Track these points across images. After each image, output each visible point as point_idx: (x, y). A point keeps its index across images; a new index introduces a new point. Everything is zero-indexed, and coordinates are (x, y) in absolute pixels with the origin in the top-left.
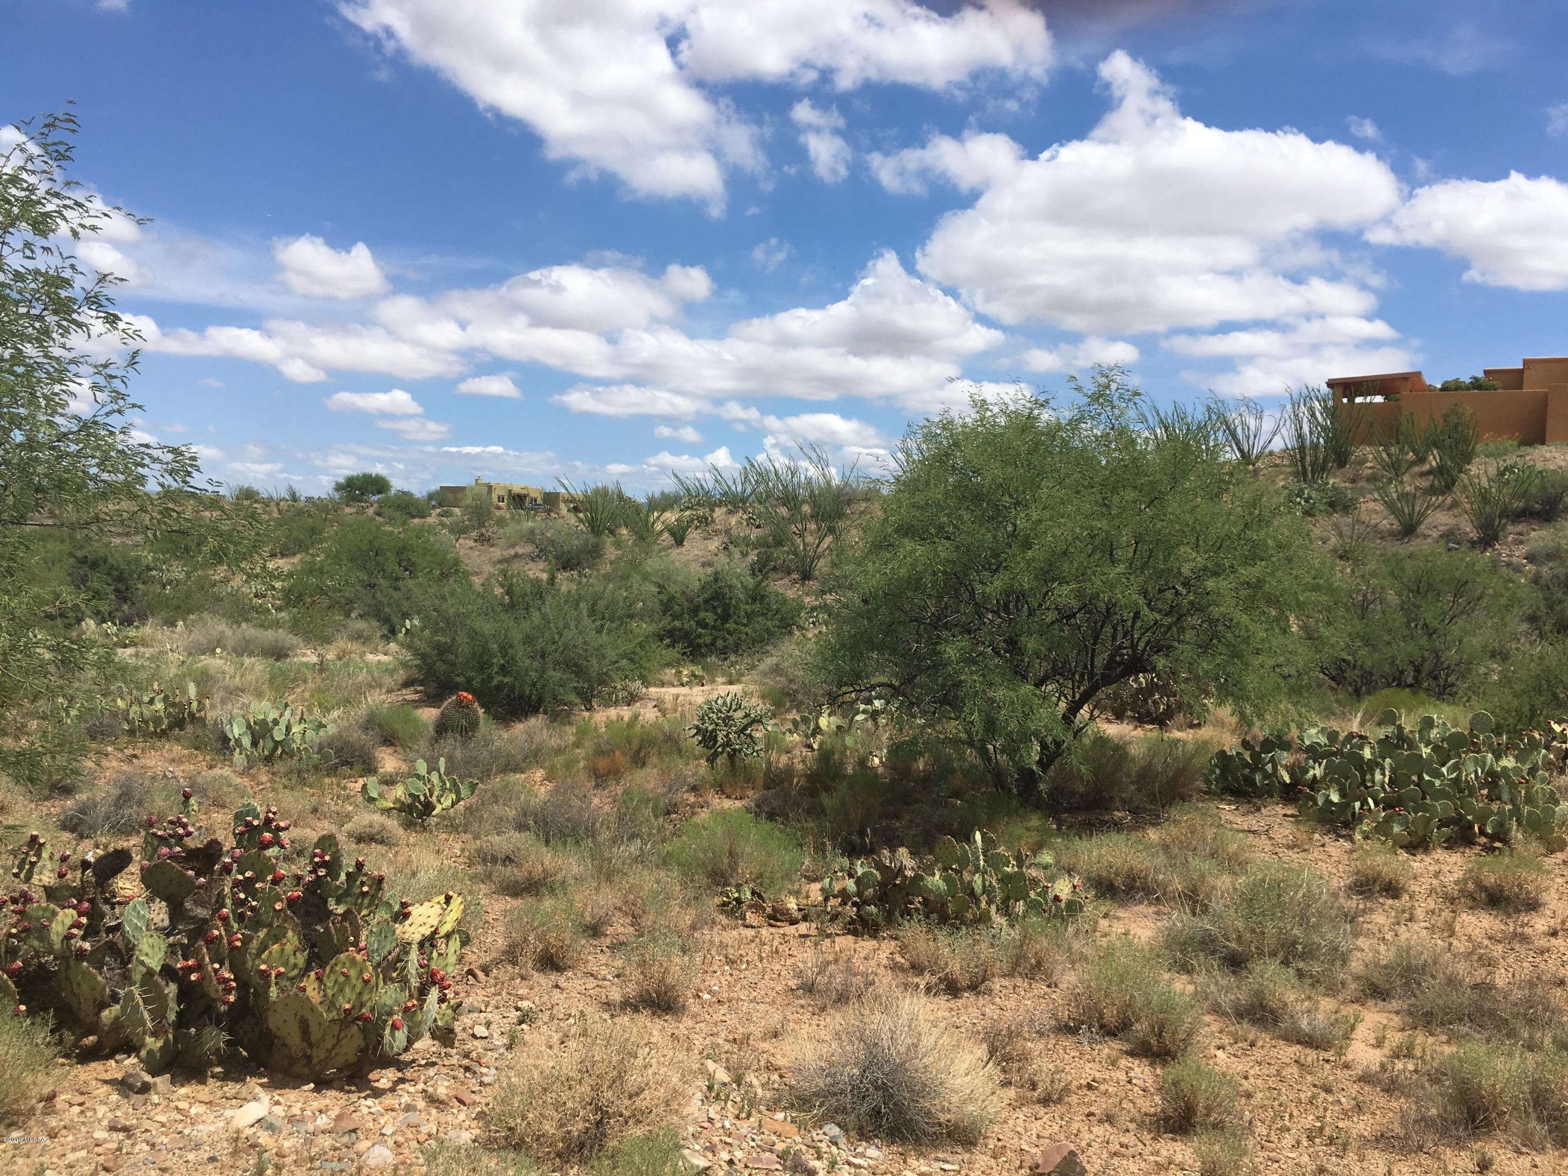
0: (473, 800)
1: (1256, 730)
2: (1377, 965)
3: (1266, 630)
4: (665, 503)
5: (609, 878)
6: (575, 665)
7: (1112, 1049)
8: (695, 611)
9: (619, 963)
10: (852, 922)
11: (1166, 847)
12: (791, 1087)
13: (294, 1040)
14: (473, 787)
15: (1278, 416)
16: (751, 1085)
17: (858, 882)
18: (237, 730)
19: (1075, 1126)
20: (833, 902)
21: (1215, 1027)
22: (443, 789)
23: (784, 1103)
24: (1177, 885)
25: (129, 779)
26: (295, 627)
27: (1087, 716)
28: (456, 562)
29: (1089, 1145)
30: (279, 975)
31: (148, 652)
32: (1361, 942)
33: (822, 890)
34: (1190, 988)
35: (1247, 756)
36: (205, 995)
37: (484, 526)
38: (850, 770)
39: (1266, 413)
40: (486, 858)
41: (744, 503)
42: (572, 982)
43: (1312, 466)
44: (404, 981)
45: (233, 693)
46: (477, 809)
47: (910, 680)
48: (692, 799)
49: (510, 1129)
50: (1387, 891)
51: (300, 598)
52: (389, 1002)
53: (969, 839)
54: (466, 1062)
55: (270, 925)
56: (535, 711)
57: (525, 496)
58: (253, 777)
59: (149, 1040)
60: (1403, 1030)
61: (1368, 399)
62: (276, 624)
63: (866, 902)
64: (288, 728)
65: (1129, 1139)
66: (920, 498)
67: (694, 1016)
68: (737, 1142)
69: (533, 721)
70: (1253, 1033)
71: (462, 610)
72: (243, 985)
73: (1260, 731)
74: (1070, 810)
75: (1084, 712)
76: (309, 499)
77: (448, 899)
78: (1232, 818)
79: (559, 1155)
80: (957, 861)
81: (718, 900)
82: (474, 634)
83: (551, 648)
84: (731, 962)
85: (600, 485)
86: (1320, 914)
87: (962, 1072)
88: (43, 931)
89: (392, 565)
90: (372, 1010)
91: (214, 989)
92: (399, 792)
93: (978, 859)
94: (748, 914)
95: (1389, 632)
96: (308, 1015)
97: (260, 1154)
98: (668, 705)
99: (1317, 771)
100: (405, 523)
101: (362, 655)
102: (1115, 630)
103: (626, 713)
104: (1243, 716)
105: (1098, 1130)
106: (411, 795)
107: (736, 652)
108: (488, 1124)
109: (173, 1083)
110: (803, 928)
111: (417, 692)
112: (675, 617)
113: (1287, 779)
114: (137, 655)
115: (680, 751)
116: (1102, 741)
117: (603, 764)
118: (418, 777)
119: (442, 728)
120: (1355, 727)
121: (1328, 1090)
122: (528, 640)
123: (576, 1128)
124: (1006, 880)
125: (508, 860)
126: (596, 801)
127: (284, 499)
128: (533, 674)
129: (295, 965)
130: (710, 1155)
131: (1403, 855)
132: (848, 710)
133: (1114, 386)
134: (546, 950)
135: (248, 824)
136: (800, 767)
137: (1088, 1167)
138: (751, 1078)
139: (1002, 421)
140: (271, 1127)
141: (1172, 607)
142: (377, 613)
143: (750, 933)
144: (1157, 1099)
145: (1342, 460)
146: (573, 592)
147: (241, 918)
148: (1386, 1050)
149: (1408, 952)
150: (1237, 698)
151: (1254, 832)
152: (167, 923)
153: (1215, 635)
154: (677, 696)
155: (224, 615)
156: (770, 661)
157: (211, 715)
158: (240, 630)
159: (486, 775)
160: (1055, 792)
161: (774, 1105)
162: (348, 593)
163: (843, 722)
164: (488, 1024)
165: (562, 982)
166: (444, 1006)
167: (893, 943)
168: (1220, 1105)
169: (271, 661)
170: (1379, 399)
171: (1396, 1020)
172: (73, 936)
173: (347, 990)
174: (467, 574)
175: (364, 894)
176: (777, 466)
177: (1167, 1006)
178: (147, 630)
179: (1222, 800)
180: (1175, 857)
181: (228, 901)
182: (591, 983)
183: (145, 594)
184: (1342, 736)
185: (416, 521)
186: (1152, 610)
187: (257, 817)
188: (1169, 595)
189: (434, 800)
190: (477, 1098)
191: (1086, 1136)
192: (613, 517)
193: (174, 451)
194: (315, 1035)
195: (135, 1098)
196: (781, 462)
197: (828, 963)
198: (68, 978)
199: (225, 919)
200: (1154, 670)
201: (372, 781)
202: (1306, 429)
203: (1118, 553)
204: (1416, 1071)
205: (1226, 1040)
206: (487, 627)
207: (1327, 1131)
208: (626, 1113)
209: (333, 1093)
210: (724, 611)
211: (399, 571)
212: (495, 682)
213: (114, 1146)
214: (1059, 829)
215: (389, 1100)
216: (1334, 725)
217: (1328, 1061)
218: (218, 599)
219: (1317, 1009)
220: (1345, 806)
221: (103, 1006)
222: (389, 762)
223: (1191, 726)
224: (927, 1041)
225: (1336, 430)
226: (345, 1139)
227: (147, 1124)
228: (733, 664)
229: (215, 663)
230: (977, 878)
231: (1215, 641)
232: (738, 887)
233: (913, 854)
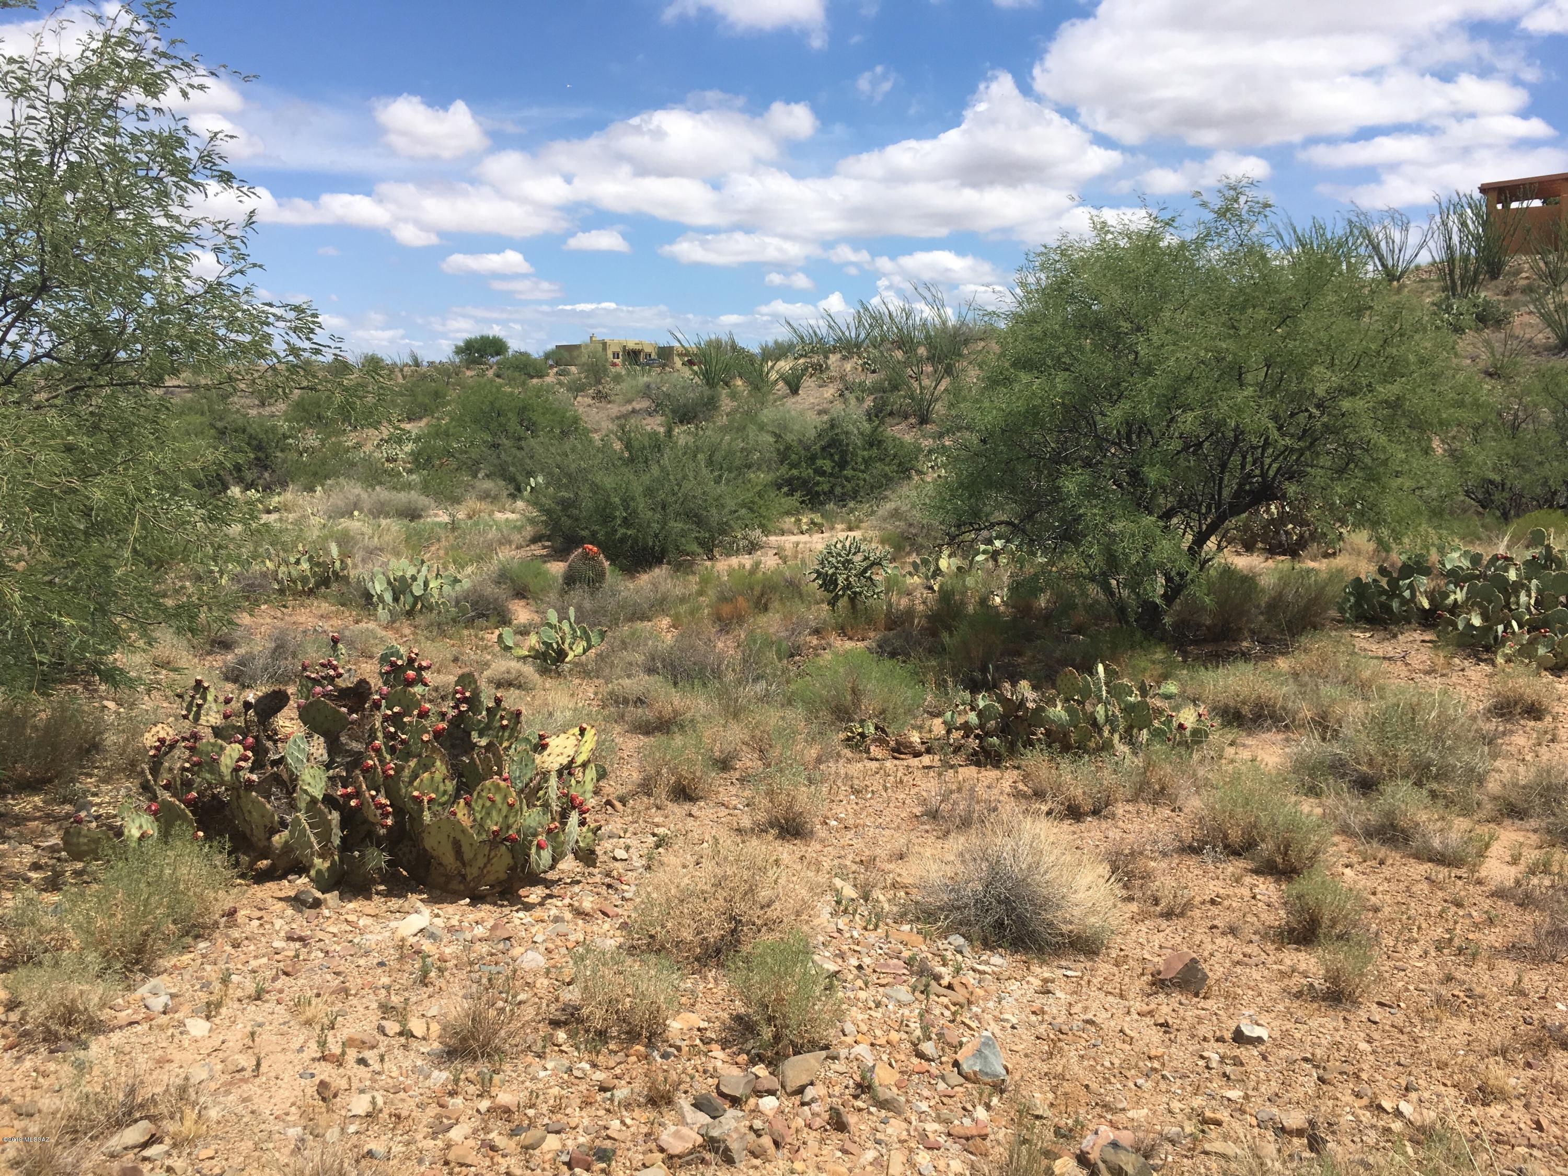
0: (604, 647)
1: (1394, 556)
2: (1515, 785)
3: (1406, 451)
4: (779, 351)
5: (736, 716)
6: (696, 515)
7: (1237, 867)
8: (813, 459)
9: (747, 793)
10: (975, 753)
11: (1296, 675)
12: (917, 903)
13: (449, 859)
14: (602, 634)
15: (1426, 227)
16: (877, 901)
17: (980, 714)
18: (378, 587)
19: (1197, 938)
20: (956, 735)
21: (1343, 847)
22: (574, 637)
23: (910, 916)
24: (1306, 712)
25: (282, 632)
26: (425, 489)
27: (1215, 548)
28: (576, 420)
29: (1212, 955)
30: (430, 801)
31: (291, 517)
32: (1498, 764)
33: (944, 723)
34: (1319, 811)
35: (1384, 583)
36: (365, 821)
37: (599, 382)
38: (971, 609)
39: (1412, 225)
40: (619, 700)
41: (859, 347)
42: (704, 811)
43: (1462, 278)
44: (546, 806)
45: (371, 553)
46: (608, 656)
47: (1030, 516)
48: (815, 642)
49: (651, 937)
50: (1528, 713)
51: (429, 459)
52: (533, 824)
53: (1091, 671)
54: (608, 880)
55: (420, 755)
56: (659, 561)
57: (640, 351)
58: (397, 631)
59: (317, 861)
60: (1540, 847)
61: (1525, 204)
62: (409, 486)
63: (988, 734)
64: (426, 584)
65: (1253, 949)
66: (1037, 330)
67: (822, 841)
68: (864, 950)
69: (657, 571)
70: (1382, 852)
71: (583, 465)
72: (399, 811)
73: (1397, 558)
74: (1196, 642)
75: (1211, 544)
76: (431, 364)
77: (582, 731)
78: (1367, 646)
79: (698, 959)
80: (1079, 692)
81: (842, 736)
82: (595, 488)
83: (671, 499)
84: (856, 792)
85: (713, 337)
86: (1457, 737)
87: (1083, 888)
88: (213, 765)
89: (513, 424)
90: (518, 832)
91: (373, 814)
92: (533, 640)
93: (1100, 690)
94: (872, 748)
95: (1542, 452)
96: (460, 837)
97: (424, 958)
98: (788, 553)
99: (1459, 596)
100: (524, 384)
101: (491, 514)
102: (1244, 458)
103: (747, 561)
104: (1380, 541)
105: (1221, 942)
106: (544, 643)
107: (854, 498)
108: (630, 932)
109: (341, 899)
110: (926, 760)
111: (544, 547)
112: (793, 466)
113: (1426, 604)
114: (281, 520)
115: (801, 596)
116: (1228, 572)
117: (726, 609)
118: (550, 626)
119: (570, 579)
120: (1501, 550)
121: (1459, 905)
122: (649, 492)
123: (713, 935)
124: (1128, 709)
125: (639, 701)
126: (720, 645)
127: (406, 365)
128: (655, 525)
129: (445, 792)
130: (840, 961)
131: (1547, 677)
132: (968, 551)
133: (1242, 199)
134: (678, 782)
135: (393, 664)
136: (922, 607)
137: (1210, 974)
138: (877, 894)
139: (1123, 243)
140: (432, 936)
141: (1305, 431)
142: (502, 473)
143: (874, 765)
144: (1282, 913)
145: (1495, 271)
146: (691, 444)
147: (392, 751)
148: (1522, 867)
149: (1548, 772)
150: (1375, 525)
151: (1390, 659)
152: (326, 757)
153: (1351, 459)
154: (798, 544)
155: (358, 479)
156: (890, 506)
157: (353, 574)
158: (374, 494)
159: (615, 622)
160: (1181, 625)
161: (900, 918)
162: (474, 454)
163: (965, 564)
164: (627, 848)
165: (695, 811)
166: (585, 829)
167: (1016, 772)
168: (1345, 917)
169: (406, 521)
170: (1537, 203)
171: (1534, 838)
172: (241, 768)
173: (494, 813)
174: (587, 431)
175: (504, 728)
176: (892, 308)
177: (1294, 825)
178: (288, 496)
179: (1356, 628)
180: (1306, 685)
181: (380, 735)
182: (723, 812)
183: (284, 461)
184: (1486, 560)
185: (535, 381)
186: (1283, 435)
187: (401, 658)
188: (1302, 418)
189: (566, 647)
190: (620, 911)
191: (1209, 947)
192: (727, 369)
193: (296, 308)
194: (468, 854)
195: (308, 912)
196: (895, 304)
197: (951, 792)
198: (239, 807)
199: (377, 750)
200: (1284, 497)
201: (507, 631)
202: (1456, 239)
203: (1249, 378)
204: (1552, 886)
205: (1354, 859)
206: (608, 481)
207: (1456, 942)
208: (759, 922)
209: (488, 907)
210: (841, 457)
211: (521, 430)
212: (619, 535)
213: (292, 953)
214: (1185, 661)
215: (538, 912)
216: (1478, 549)
217: (1460, 878)
218: (353, 465)
219: (1450, 828)
220: (1487, 629)
221: (273, 831)
222: (522, 614)
223: (1326, 555)
224: (1048, 860)
225: (1488, 239)
226: (501, 946)
227: (320, 935)
228: (852, 511)
229: (355, 524)
230: (1100, 708)
231: (1352, 466)
232: (862, 722)
233: (1034, 688)
